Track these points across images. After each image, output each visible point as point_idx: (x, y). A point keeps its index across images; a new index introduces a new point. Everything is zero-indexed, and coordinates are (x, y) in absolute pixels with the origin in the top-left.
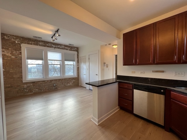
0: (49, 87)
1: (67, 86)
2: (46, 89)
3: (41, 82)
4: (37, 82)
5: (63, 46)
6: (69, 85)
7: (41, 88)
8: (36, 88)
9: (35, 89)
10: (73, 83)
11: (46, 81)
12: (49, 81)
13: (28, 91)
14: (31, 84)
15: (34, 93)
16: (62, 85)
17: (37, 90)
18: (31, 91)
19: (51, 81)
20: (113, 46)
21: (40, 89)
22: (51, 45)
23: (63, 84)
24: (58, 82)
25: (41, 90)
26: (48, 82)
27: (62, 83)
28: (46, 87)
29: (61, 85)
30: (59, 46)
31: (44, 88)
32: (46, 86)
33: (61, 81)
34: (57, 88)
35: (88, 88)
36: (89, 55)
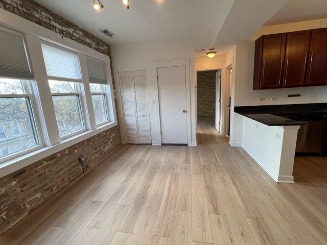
0: (69, 170)
1: (105, 152)
2: (62, 180)
3: (44, 164)
4: (32, 168)
5: (81, 33)
6: (107, 148)
7: (50, 182)
8: (35, 191)
9: (30, 196)
10: (113, 141)
11: (59, 155)
12: (67, 152)
13: (6, 215)
14: (10, 182)
15: (32, 211)
16: (97, 152)
17: (38, 195)
18: (19, 211)
19: (72, 149)
20: (207, 54)
21: (47, 189)
22: (49, 19)
23: (98, 150)
24: (86, 148)
25: (52, 191)
26: (65, 155)
27: (96, 149)
28: (61, 173)
29: (93, 155)
30: (71, 30)
31: (58, 178)
32: (63, 169)
33: (93, 143)
34: (87, 166)
35: (157, 142)
36: (157, 68)
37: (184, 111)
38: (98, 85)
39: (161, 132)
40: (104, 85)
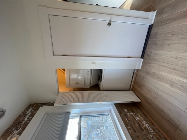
35: (138, 64)
36: (54, 55)
37: (109, 24)
38: (70, 121)
39: (128, 58)
40: (71, 115)
